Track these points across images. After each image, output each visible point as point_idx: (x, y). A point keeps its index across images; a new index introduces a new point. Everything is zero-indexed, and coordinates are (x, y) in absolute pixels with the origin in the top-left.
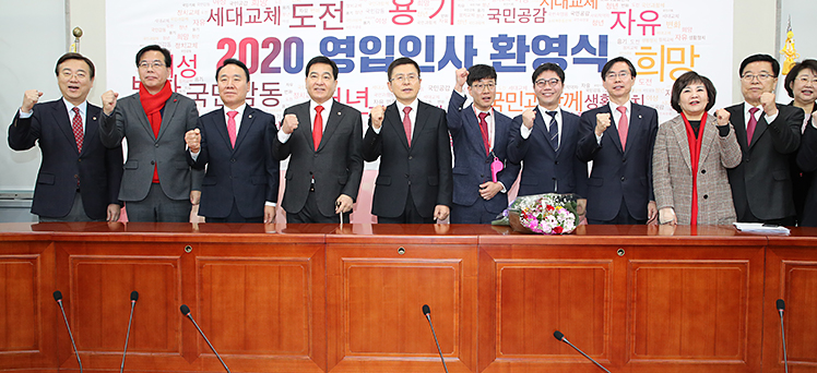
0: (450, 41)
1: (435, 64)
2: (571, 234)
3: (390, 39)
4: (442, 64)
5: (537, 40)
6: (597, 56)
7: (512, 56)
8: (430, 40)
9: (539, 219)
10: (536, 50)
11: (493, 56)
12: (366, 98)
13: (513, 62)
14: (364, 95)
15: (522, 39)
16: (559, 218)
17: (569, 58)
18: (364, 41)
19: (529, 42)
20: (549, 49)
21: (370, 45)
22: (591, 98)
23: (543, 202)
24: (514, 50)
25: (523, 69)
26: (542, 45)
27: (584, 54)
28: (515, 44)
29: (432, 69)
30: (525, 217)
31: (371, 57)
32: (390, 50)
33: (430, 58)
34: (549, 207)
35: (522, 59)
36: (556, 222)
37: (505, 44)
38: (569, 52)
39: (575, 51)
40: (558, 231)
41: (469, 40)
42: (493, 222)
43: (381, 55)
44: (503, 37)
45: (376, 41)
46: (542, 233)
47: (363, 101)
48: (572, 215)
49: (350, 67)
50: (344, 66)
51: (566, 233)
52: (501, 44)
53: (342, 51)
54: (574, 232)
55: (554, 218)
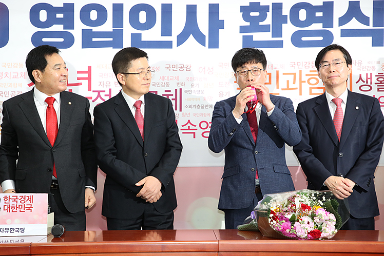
0: (191, 11)
1: (173, 39)
2: (332, 239)
3: (118, 8)
4: (182, 39)
5: (296, 9)
6: (371, 27)
7: (265, 29)
8: (167, 9)
9: (293, 221)
10: (295, 21)
11: (243, 29)
12: (89, 79)
13: (267, 36)
14: (86, 75)
15: (278, 7)
16: (317, 219)
17: (336, 30)
18: (86, 10)
19: (286, 11)
20: (311, 19)
21: (94, 15)
22: (364, 78)
23: (296, 200)
24: (268, 21)
25: (279, 44)
26: (303, 15)
27: (354, 24)
28: (270, 14)
29: (168, 45)
30: (275, 218)
31: (95, 29)
32: (118, 21)
33: (166, 30)
34: (304, 207)
35: (277, 32)
36: (312, 224)
37: (257, 14)
38: (336, 21)
39: (343, 21)
40: (315, 235)
41: (214, 9)
42: (239, 227)
43: (108, 26)
44: (255, 6)
45: (101, 10)
46: (297, 238)
47: (85, 83)
48: (332, 217)
49: (69, 42)
50: (61, 40)
51: (326, 238)
52: (252, 14)
53: (59, 21)
54: (335, 238)
55: (310, 220)
